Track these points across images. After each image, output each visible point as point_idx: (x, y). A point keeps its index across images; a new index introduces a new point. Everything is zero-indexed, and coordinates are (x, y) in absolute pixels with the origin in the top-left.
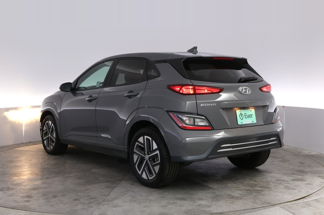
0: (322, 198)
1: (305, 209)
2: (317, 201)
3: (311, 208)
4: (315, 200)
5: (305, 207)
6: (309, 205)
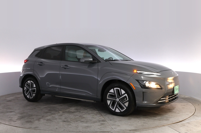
0: (191, 122)
2: (188, 123)
3: (185, 127)
4: (187, 123)
5: (182, 127)
6: (184, 125)
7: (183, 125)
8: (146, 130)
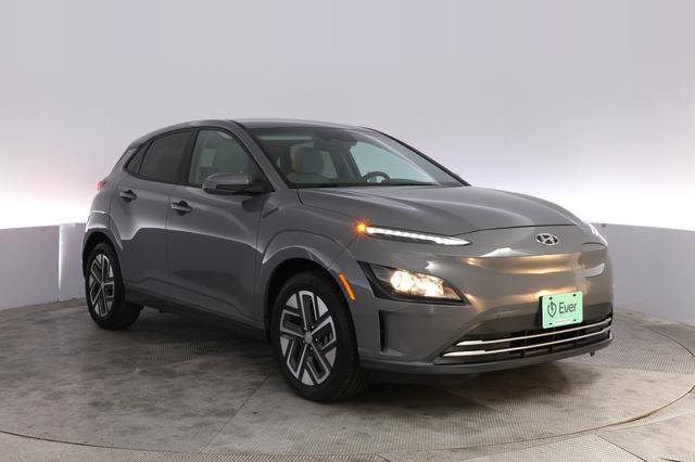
0: (683, 417)
1: (648, 439)
4: (670, 420)
5: (648, 436)
6: (657, 431)
7: (653, 431)
8: (514, 449)
